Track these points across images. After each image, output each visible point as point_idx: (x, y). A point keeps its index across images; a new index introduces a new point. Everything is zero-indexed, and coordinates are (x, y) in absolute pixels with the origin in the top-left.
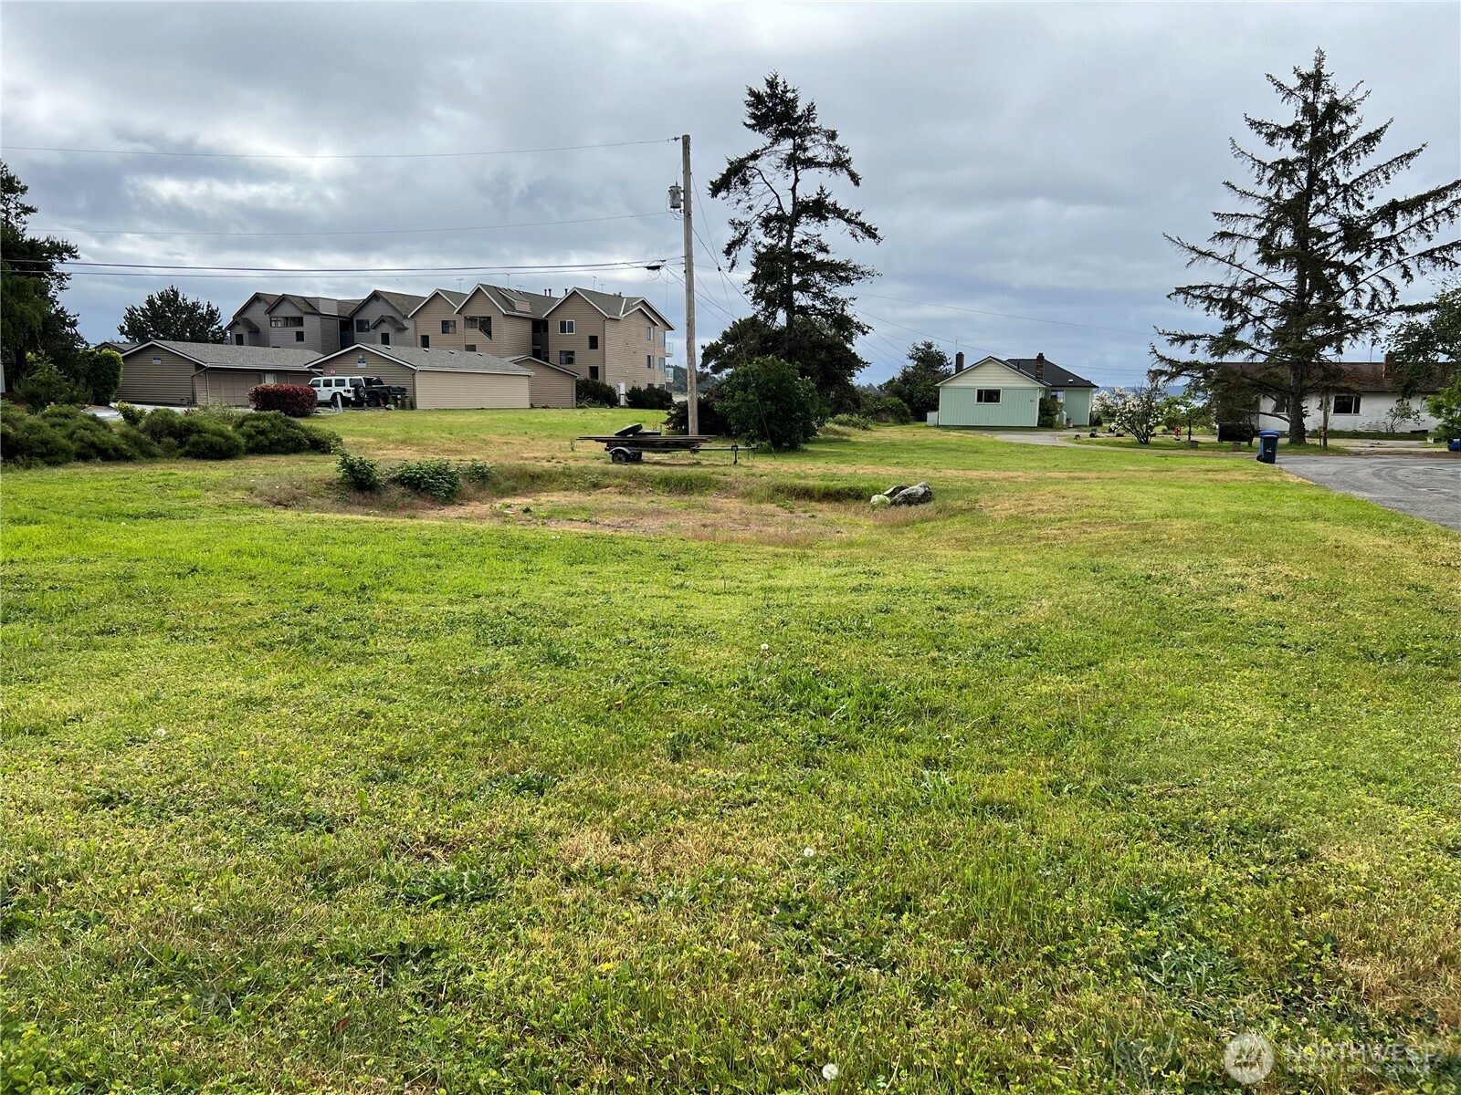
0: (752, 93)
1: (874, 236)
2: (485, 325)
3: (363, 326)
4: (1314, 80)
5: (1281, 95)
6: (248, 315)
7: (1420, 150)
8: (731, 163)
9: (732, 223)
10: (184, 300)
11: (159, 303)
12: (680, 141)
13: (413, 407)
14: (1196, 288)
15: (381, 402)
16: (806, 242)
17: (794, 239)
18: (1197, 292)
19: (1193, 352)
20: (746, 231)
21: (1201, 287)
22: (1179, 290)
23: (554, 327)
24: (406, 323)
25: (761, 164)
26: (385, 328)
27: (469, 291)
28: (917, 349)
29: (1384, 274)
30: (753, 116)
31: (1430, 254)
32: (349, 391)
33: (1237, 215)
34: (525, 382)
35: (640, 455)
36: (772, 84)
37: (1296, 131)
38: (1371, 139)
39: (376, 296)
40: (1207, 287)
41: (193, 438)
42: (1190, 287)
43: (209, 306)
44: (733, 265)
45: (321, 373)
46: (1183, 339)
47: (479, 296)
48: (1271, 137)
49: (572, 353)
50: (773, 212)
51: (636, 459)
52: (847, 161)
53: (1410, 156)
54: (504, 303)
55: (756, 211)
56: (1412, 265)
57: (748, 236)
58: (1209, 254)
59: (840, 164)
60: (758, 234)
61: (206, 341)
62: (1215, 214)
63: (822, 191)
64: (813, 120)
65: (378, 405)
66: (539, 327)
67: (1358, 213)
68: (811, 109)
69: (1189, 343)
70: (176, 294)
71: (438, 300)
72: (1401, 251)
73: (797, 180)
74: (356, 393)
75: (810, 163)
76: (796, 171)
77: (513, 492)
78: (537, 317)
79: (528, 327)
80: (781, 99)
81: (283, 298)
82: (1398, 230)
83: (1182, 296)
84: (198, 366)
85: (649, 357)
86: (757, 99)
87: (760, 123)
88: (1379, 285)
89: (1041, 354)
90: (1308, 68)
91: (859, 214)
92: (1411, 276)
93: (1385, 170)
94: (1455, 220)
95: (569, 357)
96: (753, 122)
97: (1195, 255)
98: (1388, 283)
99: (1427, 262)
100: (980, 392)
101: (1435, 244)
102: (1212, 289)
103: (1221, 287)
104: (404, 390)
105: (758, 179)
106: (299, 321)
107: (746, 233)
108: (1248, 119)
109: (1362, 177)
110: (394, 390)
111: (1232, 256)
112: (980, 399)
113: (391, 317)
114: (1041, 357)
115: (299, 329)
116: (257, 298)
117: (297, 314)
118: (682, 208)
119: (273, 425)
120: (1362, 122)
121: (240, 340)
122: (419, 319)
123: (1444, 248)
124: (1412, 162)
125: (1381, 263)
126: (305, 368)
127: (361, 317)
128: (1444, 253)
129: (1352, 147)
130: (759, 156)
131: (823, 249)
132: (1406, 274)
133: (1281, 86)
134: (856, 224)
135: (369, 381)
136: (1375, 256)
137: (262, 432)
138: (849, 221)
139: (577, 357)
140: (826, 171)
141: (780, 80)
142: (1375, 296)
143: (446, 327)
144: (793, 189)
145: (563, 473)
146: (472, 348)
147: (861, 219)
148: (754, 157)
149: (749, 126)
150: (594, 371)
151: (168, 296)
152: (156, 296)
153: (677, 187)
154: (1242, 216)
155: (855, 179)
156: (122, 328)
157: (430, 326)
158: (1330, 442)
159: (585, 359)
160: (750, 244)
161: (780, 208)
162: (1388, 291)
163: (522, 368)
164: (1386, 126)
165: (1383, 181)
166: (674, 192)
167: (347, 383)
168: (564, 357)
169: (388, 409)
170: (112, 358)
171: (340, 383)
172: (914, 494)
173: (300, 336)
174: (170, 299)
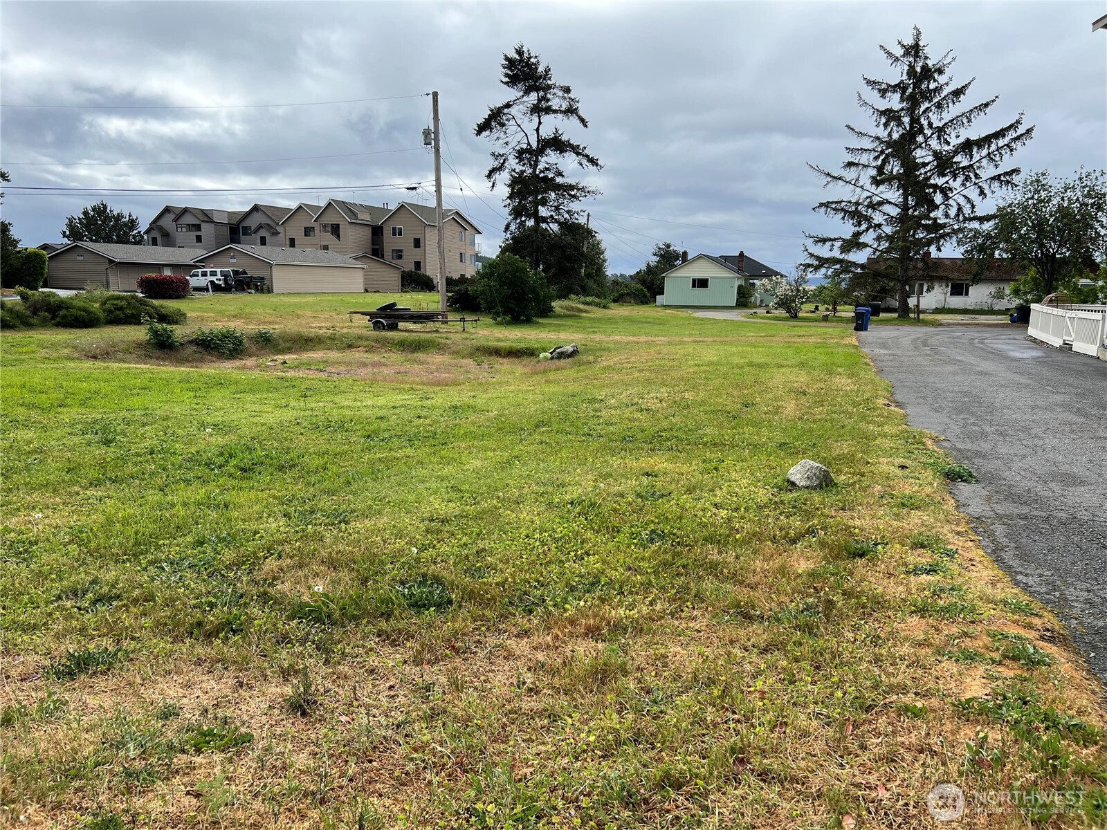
0: (507, 58)
1: (597, 165)
2: (335, 230)
3: (246, 231)
4: (914, 50)
5: (890, 61)
6: (161, 223)
7: (994, 100)
8: (492, 111)
9: (493, 154)
10: (111, 211)
11: (92, 213)
12: (431, 96)
13: (270, 291)
14: (832, 203)
15: (245, 287)
16: (547, 169)
17: (538, 167)
18: (834, 206)
19: (831, 250)
20: (504, 160)
21: (836, 202)
22: (822, 205)
23: (387, 231)
24: (279, 229)
25: (514, 111)
26: (263, 233)
27: (323, 204)
28: (659, 248)
29: (965, 192)
30: (507, 75)
31: (997, 178)
32: (220, 280)
33: (862, 149)
34: (361, 271)
35: (397, 325)
36: (520, 52)
37: (900, 87)
38: (958, 93)
39: (256, 208)
40: (840, 202)
41: (63, 312)
42: (828, 202)
43: (130, 216)
44: (493, 186)
45: (203, 266)
46: (824, 241)
47: (330, 209)
48: (883, 92)
49: (401, 251)
50: (525, 146)
51: (393, 327)
52: (576, 109)
53: (986, 105)
54: (350, 214)
55: (510, 146)
56: (985, 186)
57: (506, 164)
58: (840, 178)
59: (571, 111)
60: (512, 162)
61: (127, 242)
62: (847, 149)
63: (557, 131)
64: (550, 79)
65: (243, 290)
66: (377, 231)
67: (946, 148)
68: (547, 71)
69: (828, 244)
70: (105, 207)
71: (301, 210)
72: (977, 176)
73: (540, 123)
74: (226, 281)
75: (548, 110)
76: (540, 117)
77: (288, 350)
78: (375, 224)
79: (368, 232)
80: (527, 63)
81: (186, 210)
82: (974, 160)
83: (823, 209)
84: (111, 261)
85: (461, 254)
86: (511, 63)
87: (513, 80)
88: (962, 201)
89: (742, 252)
90: (909, 41)
91: (586, 148)
92: (985, 195)
93: (968, 116)
94: (1014, 153)
95: (399, 254)
96: (507, 80)
97: (829, 179)
98: (968, 200)
99: (996, 184)
100: (694, 281)
101: (1000, 171)
102: (843, 204)
103: (850, 202)
104: (263, 278)
105: (512, 122)
106: (198, 228)
107: (504, 162)
108: (865, 79)
109: (951, 121)
110: (255, 278)
111: (857, 180)
112: (694, 286)
113: (268, 224)
114: (742, 254)
115: (198, 233)
116: (167, 210)
117: (197, 222)
118: (433, 145)
119: (129, 304)
120: (950, 80)
121: (155, 242)
122: (286, 226)
123: (1007, 174)
124: (988, 110)
125: (963, 185)
126: (192, 263)
127: (246, 223)
128: (1007, 177)
129: (944, 98)
130: (512, 105)
131: (560, 174)
132: (982, 193)
133: (889, 54)
134: (583, 155)
135: (236, 273)
136: (960, 180)
137: (121, 309)
138: (578, 154)
139: (404, 254)
140: (560, 116)
141: (525, 49)
142: (960, 209)
143: (308, 231)
144: (537, 130)
145: (329, 338)
146: (326, 248)
147: (586, 152)
148: (508, 106)
149: (505, 83)
150: (418, 264)
151: (99, 209)
152: (89, 208)
153: (428, 129)
154: (865, 150)
155: (583, 121)
156: (64, 232)
157: (296, 231)
158: (922, 316)
159: (410, 255)
160: (507, 170)
161: (529, 144)
162: (968, 205)
163: (358, 262)
164: (970, 83)
165: (966, 124)
166: (427, 133)
167: (219, 274)
168: (395, 254)
169: (249, 293)
170: (39, 255)
171: (213, 274)
172: (565, 352)
173: (199, 239)
174: (101, 210)
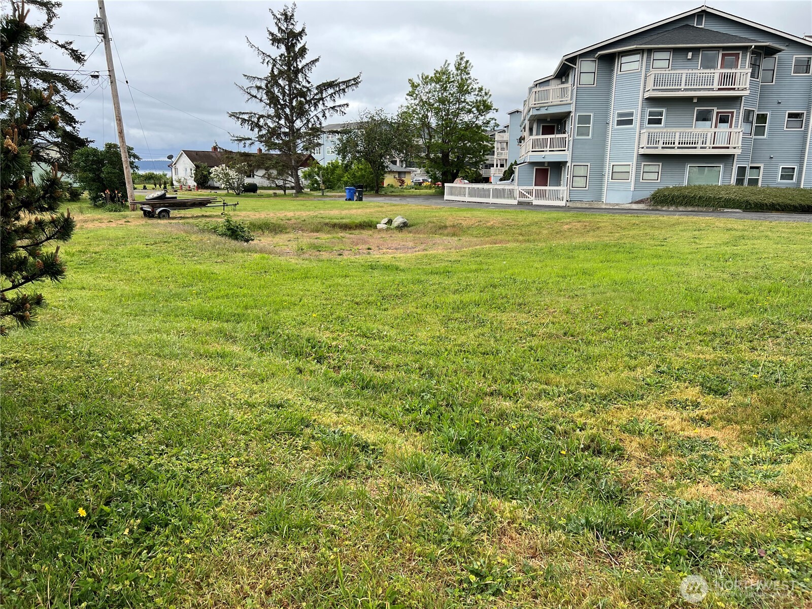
7: (318, 59)
14: (243, 113)
19: (245, 146)
31: (333, 108)
42: (240, 113)
46: (242, 140)
56: (327, 112)
58: (255, 97)
62: (244, 75)
67: (308, 85)
69: (243, 142)
82: (325, 95)
88: (316, 120)
91: (71, 43)
92: (326, 117)
97: (250, 96)
99: (331, 111)
101: (337, 103)
103: (255, 114)
123: (339, 106)
132: (324, 115)
133: (275, 16)
134: (67, 49)
138: (62, 46)
147: (72, 46)
153: (98, 18)
154: (258, 79)
